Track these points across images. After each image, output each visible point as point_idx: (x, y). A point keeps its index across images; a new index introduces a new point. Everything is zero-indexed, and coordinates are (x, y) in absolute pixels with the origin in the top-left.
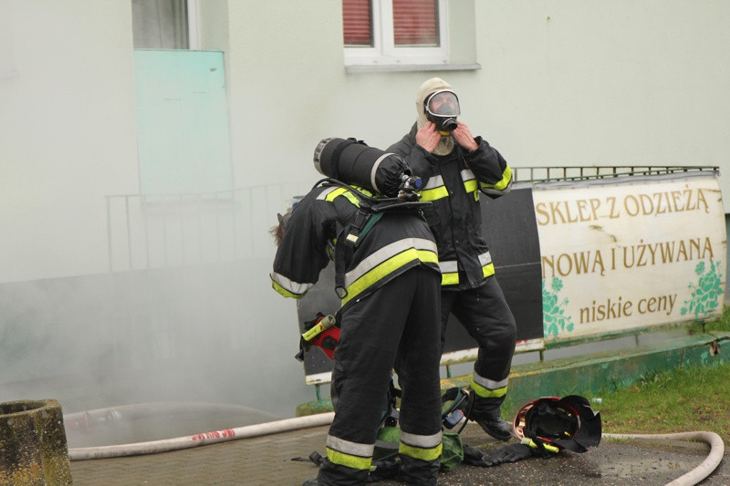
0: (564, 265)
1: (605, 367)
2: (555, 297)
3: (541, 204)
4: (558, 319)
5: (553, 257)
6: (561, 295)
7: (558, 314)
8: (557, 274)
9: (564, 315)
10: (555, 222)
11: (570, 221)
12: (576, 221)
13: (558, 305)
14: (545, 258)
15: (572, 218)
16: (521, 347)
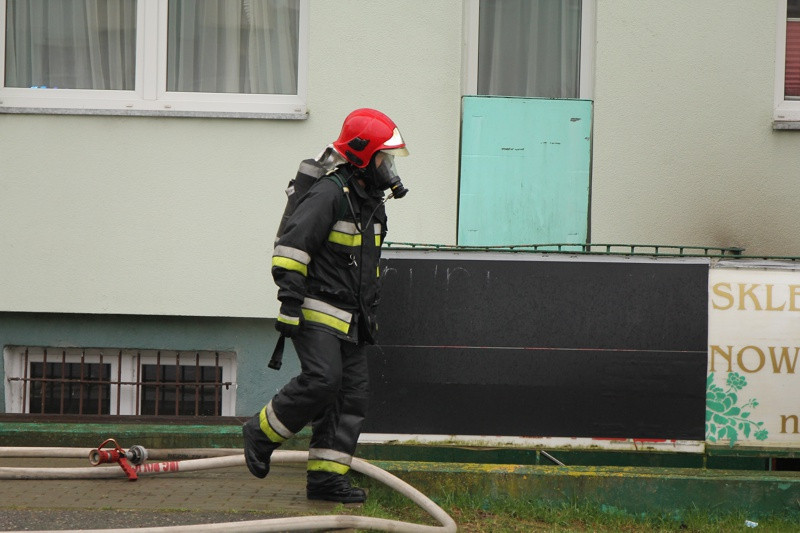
0: (751, 360)
1: (784, 487)
2: (734, 397)
3: (722, 284)
4: (738, 422)
5: (730, 348)
6: (743, 397)
7: (739, 417)
8: (736, 369)
9: (749, 419)
10: (742, 307)
11: (769, 308)
12: (781, 309)
13: (738, 405)
14: (716, 348)
15: (775, 304)
16: (666, 446)
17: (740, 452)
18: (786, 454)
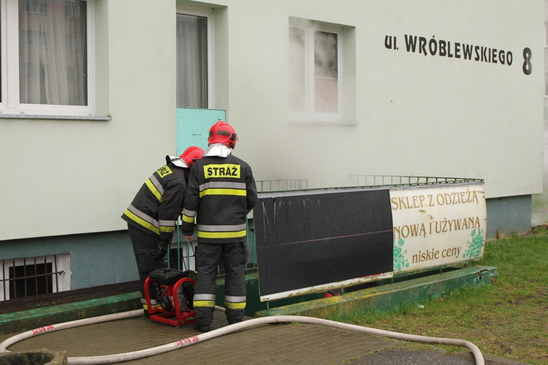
0: (405, 231)
1: (425, 287)
2: (400, 249)
3: (394, 198)
4: (401, 261)
5: (399, 227)
6: (403, 248)
7: (401, 258)
8: (401, 236)
9: (404, 258)
10: (401, 208)
11: (409, 207)
12: (412, 207)
13: (401, 253)
14: (395, 228)
15: (410, 206)
16: (381, 277)
17: (402, 274)
18: (413, 272)
